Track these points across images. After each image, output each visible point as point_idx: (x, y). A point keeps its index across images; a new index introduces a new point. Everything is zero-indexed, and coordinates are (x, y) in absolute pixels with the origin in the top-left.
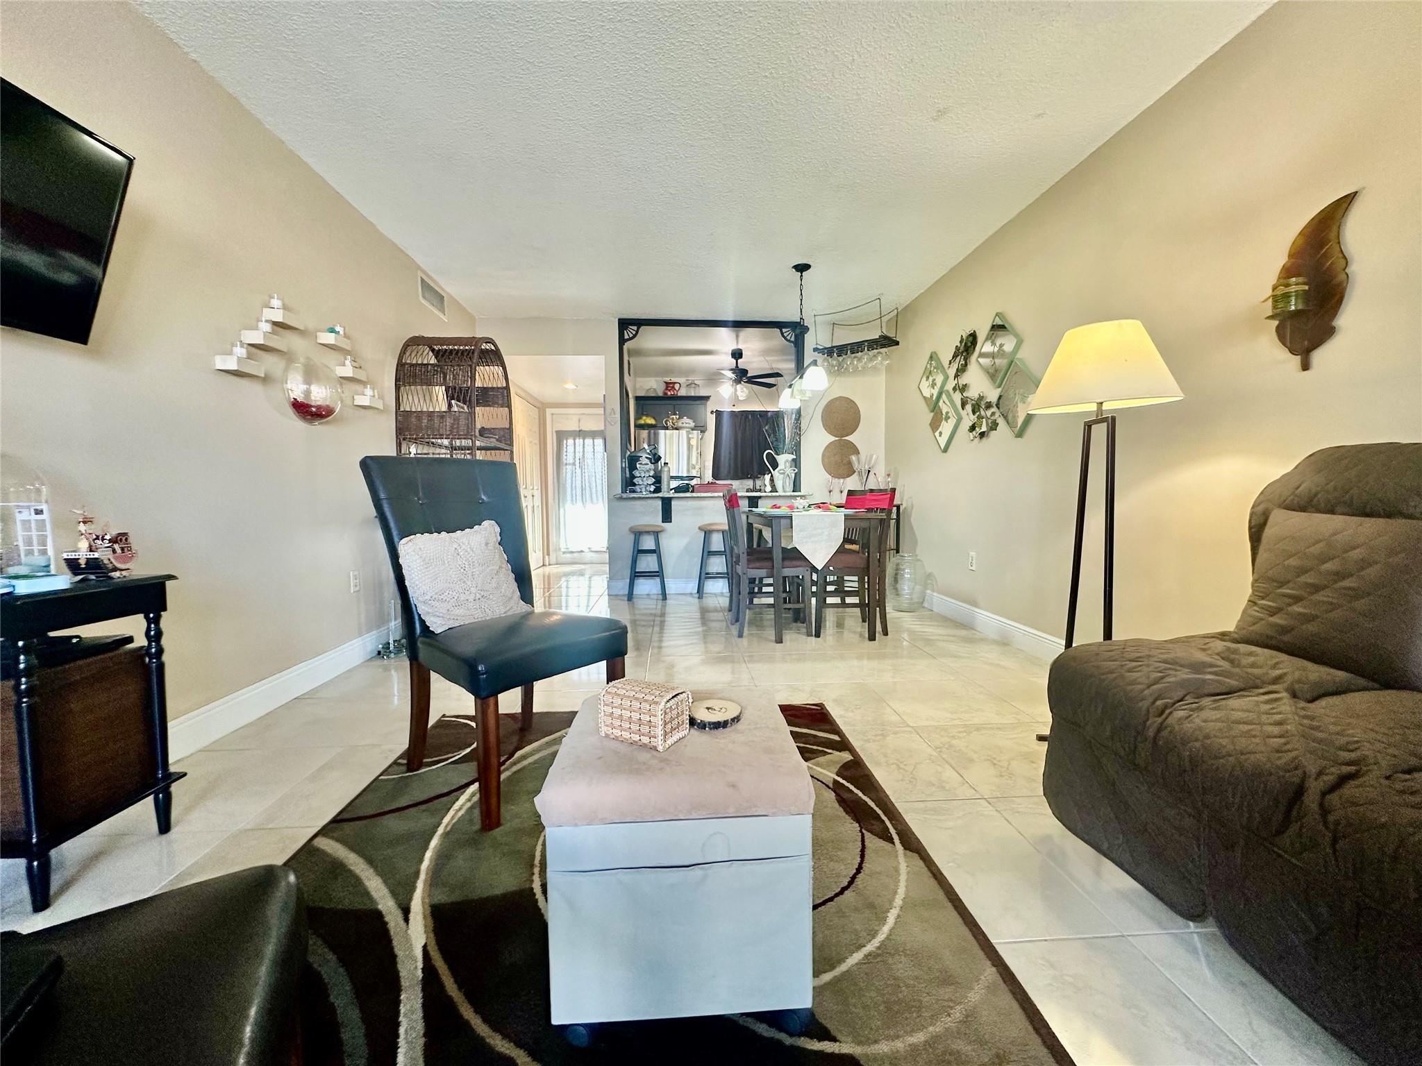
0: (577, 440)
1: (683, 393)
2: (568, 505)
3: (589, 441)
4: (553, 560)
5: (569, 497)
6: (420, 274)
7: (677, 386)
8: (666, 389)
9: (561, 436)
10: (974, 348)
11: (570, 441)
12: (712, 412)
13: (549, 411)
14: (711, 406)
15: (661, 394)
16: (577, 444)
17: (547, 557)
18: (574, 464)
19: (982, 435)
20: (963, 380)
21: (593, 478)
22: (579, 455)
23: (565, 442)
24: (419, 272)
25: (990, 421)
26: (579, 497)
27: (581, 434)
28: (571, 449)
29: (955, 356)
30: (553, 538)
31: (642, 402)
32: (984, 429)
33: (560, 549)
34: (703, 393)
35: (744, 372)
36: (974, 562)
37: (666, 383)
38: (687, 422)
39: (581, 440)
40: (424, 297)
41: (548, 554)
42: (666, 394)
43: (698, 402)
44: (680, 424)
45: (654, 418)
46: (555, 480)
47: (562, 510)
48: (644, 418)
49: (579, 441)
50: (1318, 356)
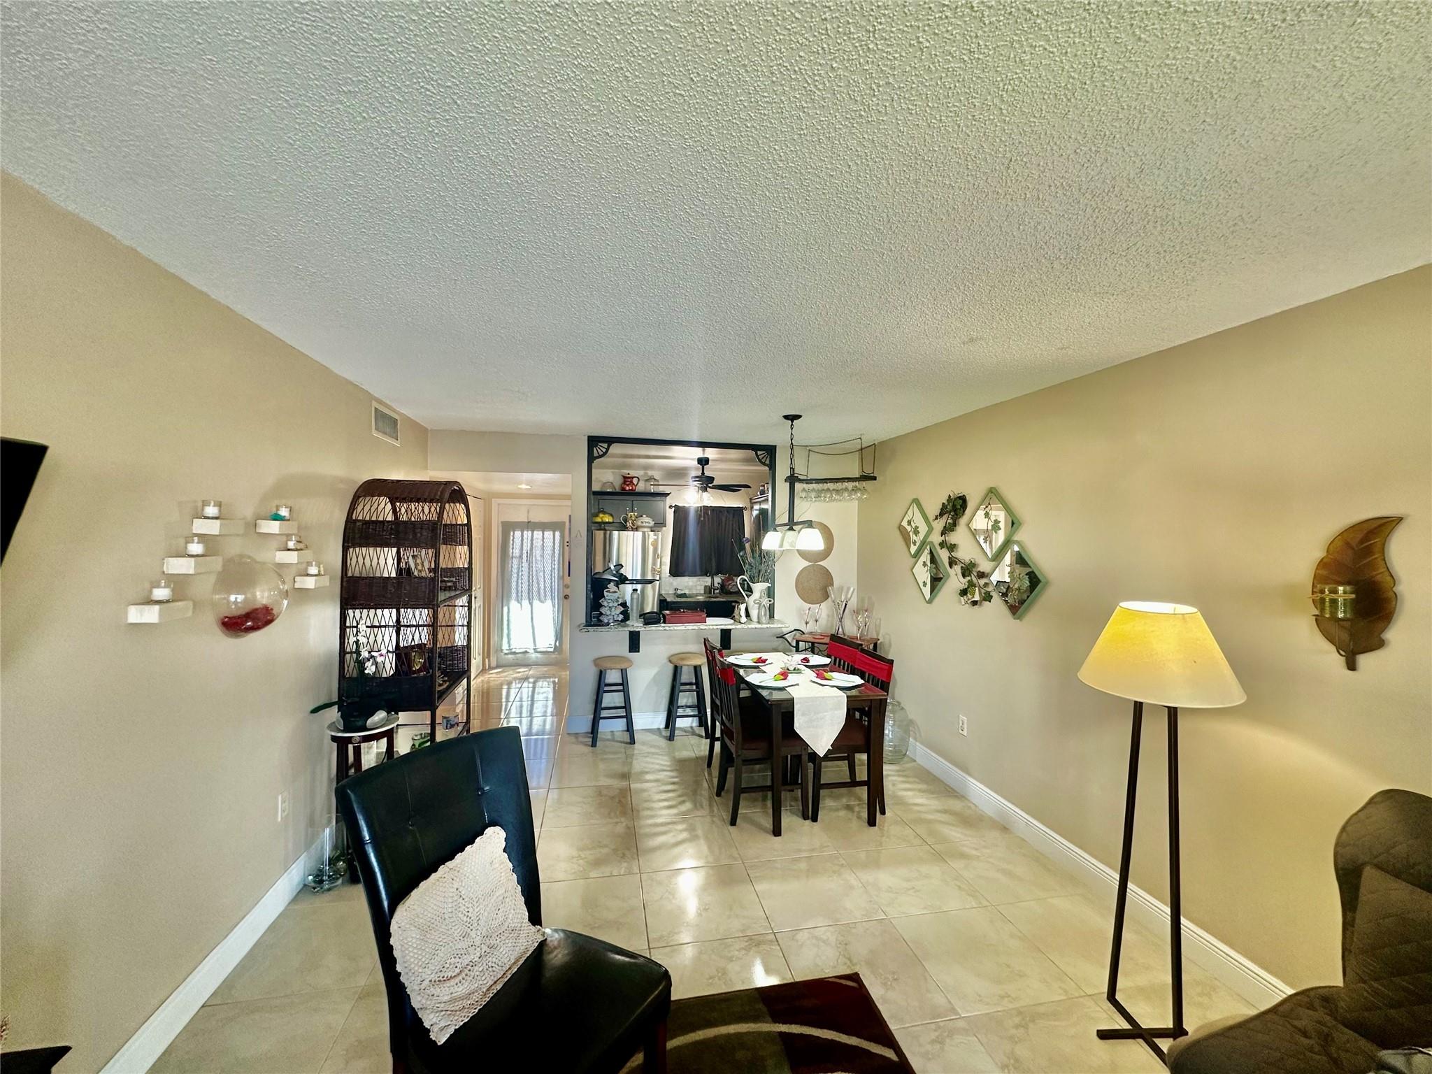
0: (525, 532)
1: (641, 487)
2: (514, 604)
3: (538, 534)
4: (494, 664)
5: (514, 595)
6: (375, 404)
7: (635, 481)
8: (625, 482)
9: (508, 527)
10: (964, 511)
11: (518, 534)
12: (671, 507)
13: (495, 502)
14: (669, 501)
15: (618, 490)
16: (525, 536)
17: (487, 660)
18: (521, 557)
19: (975, 603)
20: (953, 538)
21: (542, 574)
22: (526, 547)
23: (512, 533)
24: (373, 402)
25: (983, 591)
26: (525, 594)
27: (530, 526)
28: (518, 541)
29: (941, 514)
30: (494, 639)
31: (599, 497)
32: (977, 598)
33: (502, 650)
34: (661, 489)
35: (711, 479)
36: (965, 726)
37: (624, 477)
38: (647, 521)
39: (530, 532)
40: (377, 429)
41: (489, 656)
42: (623, 489)
43: (658, 498)
44: (639, 524)
45: (612, 515)
46: (499, 574)
47: (505, 609)
48: (601, 515)
49: (527, 534)
50: (1364, 660)
